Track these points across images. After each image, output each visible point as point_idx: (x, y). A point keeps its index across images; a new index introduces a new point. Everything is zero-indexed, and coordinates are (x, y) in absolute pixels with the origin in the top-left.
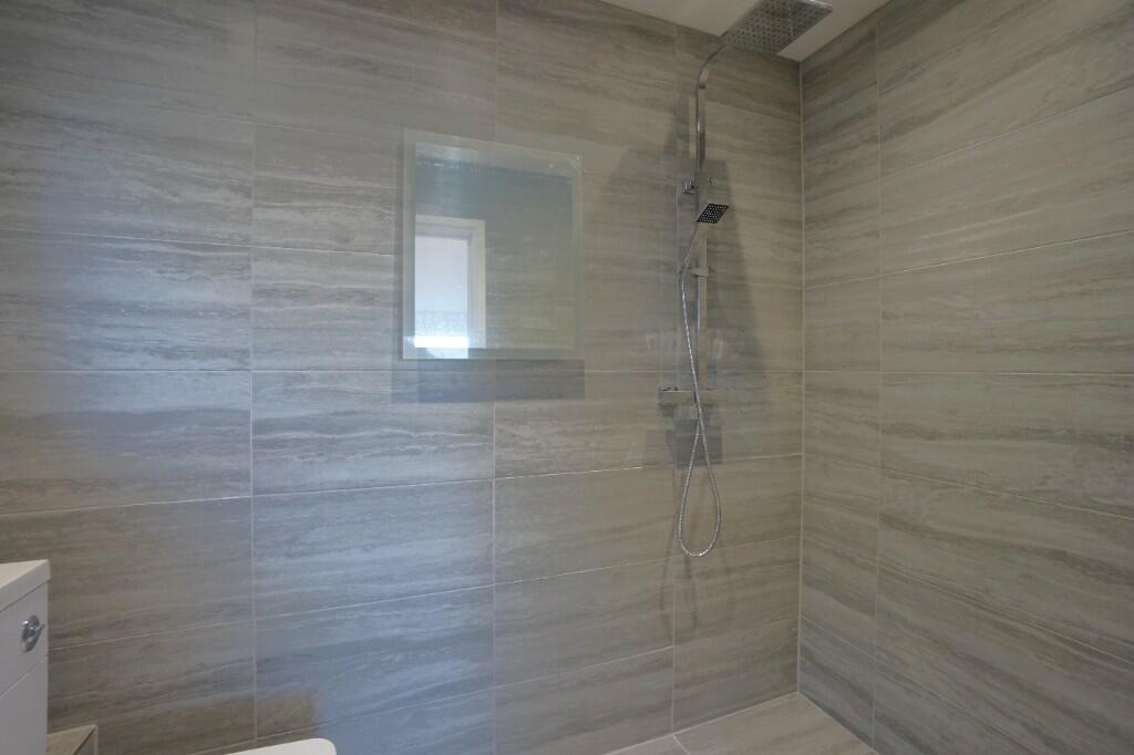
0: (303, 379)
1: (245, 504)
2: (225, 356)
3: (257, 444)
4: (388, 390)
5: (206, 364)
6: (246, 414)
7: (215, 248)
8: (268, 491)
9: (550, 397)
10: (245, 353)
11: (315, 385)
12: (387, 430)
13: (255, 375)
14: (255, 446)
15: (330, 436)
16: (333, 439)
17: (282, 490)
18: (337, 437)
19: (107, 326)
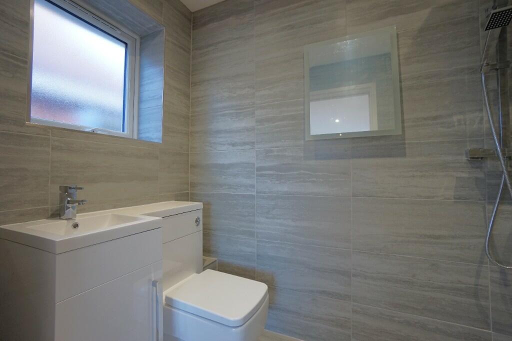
0: (272, 151)
1: (253, 197)
2: (248, 144)
3: (258, 175)
4: (302, 155)
5: (243, 148)
6: (254, 164)
7: (245, 108)
8: (260, 192)
9: (383, 156)
10: (253, 143)
11: (276, 153)
12: (302, 171)
13: (257, 151)
14: (257, 176)
15: (280, 173)
16: (281, 175)
17: (264, 193)
18: (283, 174)
19: (219, 138)
